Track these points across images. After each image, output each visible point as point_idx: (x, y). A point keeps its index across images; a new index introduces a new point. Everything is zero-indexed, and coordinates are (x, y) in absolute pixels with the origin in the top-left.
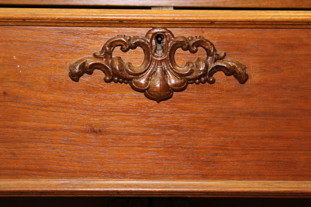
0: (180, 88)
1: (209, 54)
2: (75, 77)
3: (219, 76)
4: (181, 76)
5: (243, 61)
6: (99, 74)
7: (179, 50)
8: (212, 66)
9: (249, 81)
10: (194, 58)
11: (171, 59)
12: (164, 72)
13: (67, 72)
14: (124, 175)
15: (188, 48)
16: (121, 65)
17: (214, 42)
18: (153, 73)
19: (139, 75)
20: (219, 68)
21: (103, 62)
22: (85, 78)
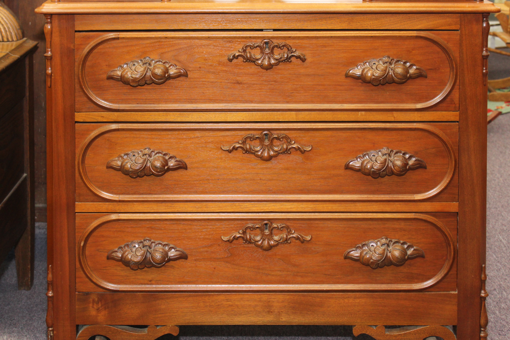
0: (276, 64)
1: (288, 50)
2: (230, 60)
3: (293, 59)
4: (277, 60)
5: (303, 53)
6: (241, 59)
7: (276, 48)
8: (290, 55)
9: (306, 61)
10: (282, 51)
11: (272, 52)
12: (269, 58)
13: (227, 58)
14: (252, 102)
15: (280, 48)
16: (251, 55)
17: (291, 45)
18: (264, 58)
19: (258, 60)
20: (293, 56)
21: (243, 54)
22: (235, 61)
